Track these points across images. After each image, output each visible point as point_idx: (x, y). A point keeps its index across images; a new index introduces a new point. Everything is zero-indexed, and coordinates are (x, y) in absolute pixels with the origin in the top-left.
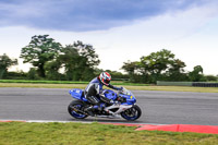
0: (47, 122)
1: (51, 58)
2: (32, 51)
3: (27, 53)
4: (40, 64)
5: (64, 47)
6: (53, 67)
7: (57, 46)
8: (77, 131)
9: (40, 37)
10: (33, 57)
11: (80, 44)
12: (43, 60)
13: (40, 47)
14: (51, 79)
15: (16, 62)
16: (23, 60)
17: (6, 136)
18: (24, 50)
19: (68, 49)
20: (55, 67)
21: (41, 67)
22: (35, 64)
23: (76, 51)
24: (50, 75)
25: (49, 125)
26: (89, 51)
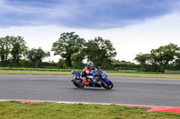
0: (73, 103)
1: (77, 51)
2: (61, 45)
3: (57, 47)
4: (67, 56)
5: (87, 42)
6: (78, 59)
7: (81, 41)
8: (98, 111)
9: (67, 34)
10: (62, 50)
11: (100, 39)
12: (70, 52)
13: (68, 42)
14: (76, 68)
15: (48, 54)
16: (54, 52)
17: (41, 114)
18: (55, 44)
19: (90, 43)
20: (80, 58)
21: (68, 58)
22: (63, 56)
23: (97, 45)
24: (75, 65)
25: (75, 105)
26: (108, 45)
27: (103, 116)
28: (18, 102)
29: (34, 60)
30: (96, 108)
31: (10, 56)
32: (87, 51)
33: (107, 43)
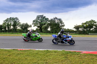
1: (45, 24)
2: (37, 21)
3: (35, 22)
4: (40, 27)
6: (45, 28)
7: (47, 19)
8: (56, 54)
9: (40, 16)
10: (37, 24)
11: (56, 18)
12: (41, 25)
13: (40, 20)
14: (44, 33)
15: (31, 26)
16: (33, 25)
17: (28, 55)
19: (51, 20)
21: (41, 28)
22: (38, 27)
23: (55, 21)
24: (44, 31)
25: (45, 51)
26: (60, 21)
28: (16, 50)
29: (24, 29)
30: (55, 52)
31: (12, 27)
32: (50, 24)
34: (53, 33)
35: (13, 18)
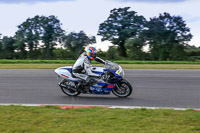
0: (132, 108)
1: (133, 34)
2: (111, 26)
3: (106, 29)
4: (121, 42)
5: (148, 20)
6: (135, 45)
7: (140, 19)
9: (120, 10)
10: (112, 33)
11: (167, 15)
12: (124, 36)
13: (120, 22)
14: (133, 58)
15: (93, 40)
16: (101, 37)
17: (88, 123)
18: (102, 26)
19: (153, 22)
20: (138, 45)
21: (122, 45)
22: (115, 42)
23: (163, 24)
24: (132, 54)
25: (135, 111)
26: (179, 24)
27: (177, 126)
28: (56, 108)
29: (73, 49)
30: (166, 114)
31: (41, 43)
32: (148, 35)
33: (178, 21)
34: (156, 59)
35: (43, 18)
